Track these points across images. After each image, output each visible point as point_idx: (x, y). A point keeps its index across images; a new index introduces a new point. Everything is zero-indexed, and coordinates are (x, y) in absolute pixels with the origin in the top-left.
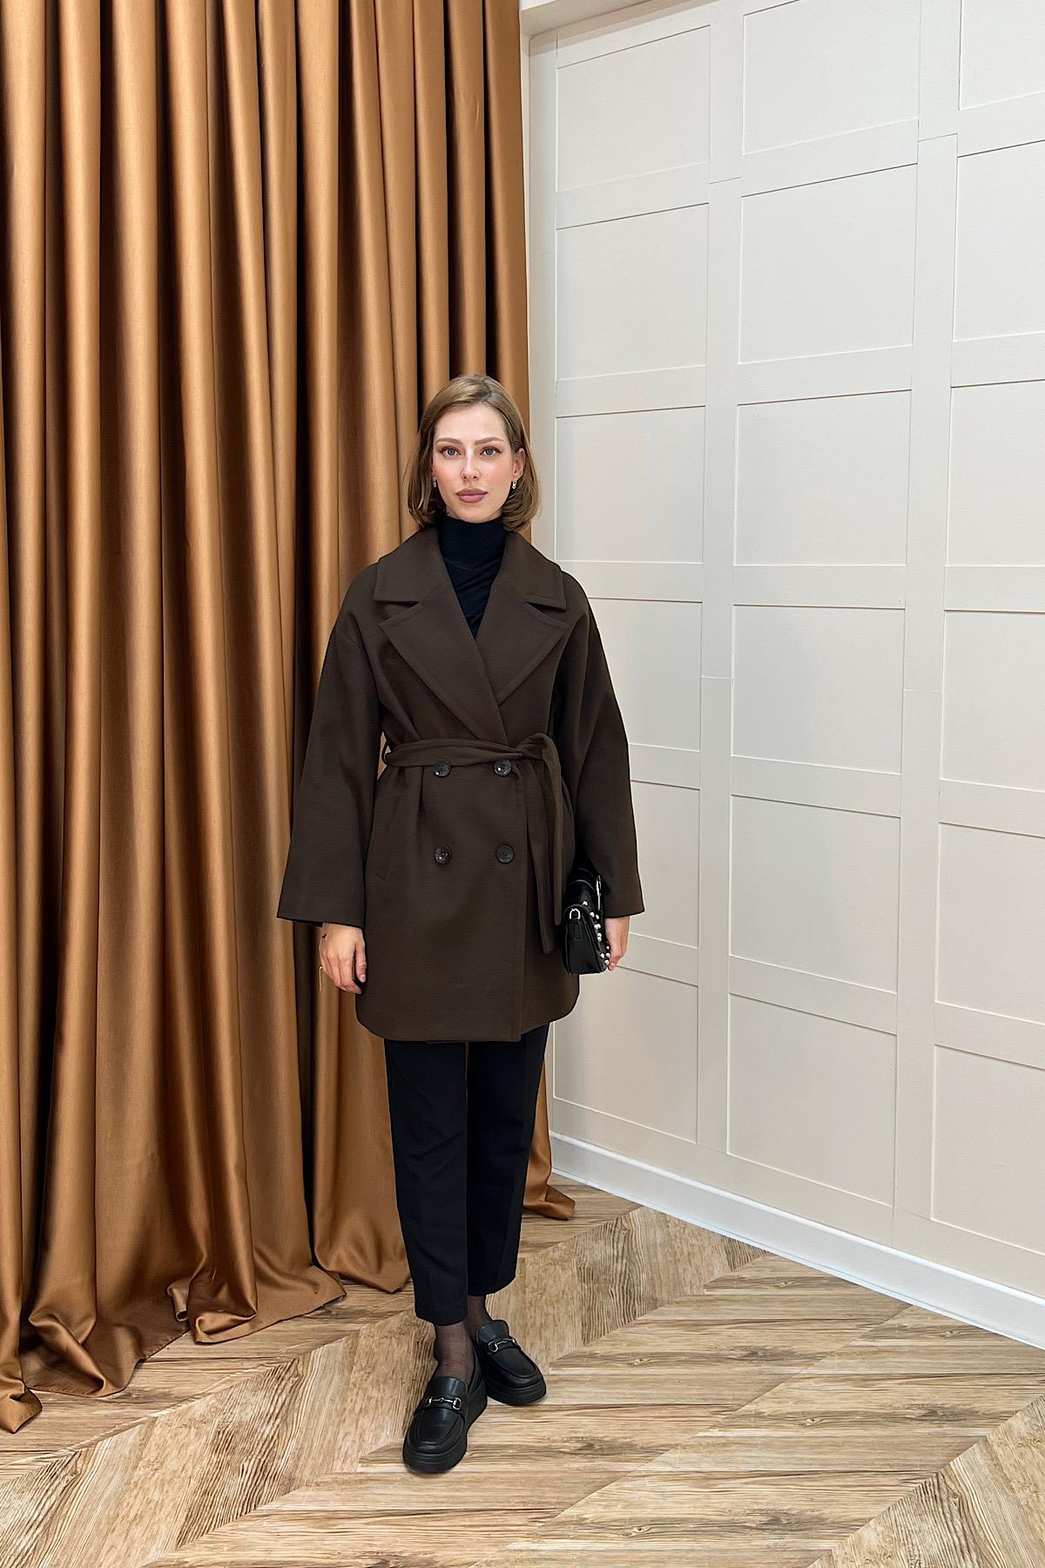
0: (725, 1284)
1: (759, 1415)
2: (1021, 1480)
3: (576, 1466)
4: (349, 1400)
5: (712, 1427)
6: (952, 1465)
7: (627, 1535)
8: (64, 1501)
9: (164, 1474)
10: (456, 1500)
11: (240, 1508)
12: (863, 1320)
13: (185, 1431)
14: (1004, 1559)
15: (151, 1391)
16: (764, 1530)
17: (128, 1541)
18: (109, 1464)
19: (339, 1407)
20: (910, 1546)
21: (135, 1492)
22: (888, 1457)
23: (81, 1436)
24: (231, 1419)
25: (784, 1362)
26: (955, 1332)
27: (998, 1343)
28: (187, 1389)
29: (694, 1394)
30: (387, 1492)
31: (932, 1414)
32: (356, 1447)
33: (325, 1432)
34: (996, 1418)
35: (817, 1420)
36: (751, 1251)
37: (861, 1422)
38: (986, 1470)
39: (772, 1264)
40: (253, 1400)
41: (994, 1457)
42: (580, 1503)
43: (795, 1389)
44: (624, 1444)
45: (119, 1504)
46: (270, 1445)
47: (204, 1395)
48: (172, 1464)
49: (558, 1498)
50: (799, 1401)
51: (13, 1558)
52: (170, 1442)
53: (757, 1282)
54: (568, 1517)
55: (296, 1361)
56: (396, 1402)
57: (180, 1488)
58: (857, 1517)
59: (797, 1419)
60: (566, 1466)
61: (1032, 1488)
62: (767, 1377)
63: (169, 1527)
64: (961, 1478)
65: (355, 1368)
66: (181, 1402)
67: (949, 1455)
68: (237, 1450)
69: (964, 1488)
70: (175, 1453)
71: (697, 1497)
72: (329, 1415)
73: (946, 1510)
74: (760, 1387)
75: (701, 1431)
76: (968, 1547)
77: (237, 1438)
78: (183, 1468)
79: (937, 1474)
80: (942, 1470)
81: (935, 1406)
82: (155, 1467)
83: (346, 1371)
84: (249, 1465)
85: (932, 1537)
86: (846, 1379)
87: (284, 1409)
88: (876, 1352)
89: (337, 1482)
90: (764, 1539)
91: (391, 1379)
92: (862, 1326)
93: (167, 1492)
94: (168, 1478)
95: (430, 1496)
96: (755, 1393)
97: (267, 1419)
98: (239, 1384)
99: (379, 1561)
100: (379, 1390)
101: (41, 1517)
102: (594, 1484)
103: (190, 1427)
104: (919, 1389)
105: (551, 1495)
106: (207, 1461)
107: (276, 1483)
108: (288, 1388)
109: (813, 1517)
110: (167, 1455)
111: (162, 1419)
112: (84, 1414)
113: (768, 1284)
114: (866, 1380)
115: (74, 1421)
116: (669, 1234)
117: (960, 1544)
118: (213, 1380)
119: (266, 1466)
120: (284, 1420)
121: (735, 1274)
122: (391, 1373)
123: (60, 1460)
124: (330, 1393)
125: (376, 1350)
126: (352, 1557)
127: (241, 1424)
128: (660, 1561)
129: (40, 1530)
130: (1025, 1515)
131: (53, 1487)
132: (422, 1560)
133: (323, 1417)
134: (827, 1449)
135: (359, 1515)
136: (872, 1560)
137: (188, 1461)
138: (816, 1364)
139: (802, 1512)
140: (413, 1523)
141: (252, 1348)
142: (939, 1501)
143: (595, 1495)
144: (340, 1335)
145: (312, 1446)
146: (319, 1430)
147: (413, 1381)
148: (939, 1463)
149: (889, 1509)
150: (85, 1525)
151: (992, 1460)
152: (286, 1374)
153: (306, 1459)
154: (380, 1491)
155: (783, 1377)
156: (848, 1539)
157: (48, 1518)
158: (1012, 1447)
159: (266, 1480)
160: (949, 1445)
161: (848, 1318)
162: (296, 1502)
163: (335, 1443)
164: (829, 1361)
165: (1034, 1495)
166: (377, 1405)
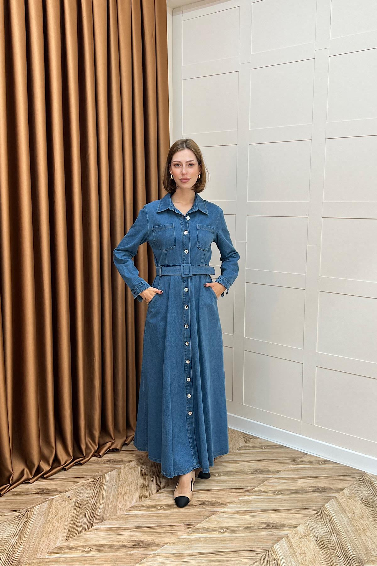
0: (244, 448)
1: (260, 491)
2: (349, 510)
3: (200, 510)
4: (120, 491)
5: (245, 496)
6: (326, 506)
7: (219, 532)
8: (24, 527)
9: (59, 517)
10: (159, 522)
11: (87, 528)
12: (292, 459)
13: (64, 502)
14: (345, 535)
15: (50, 489)
16: (265, 529)
17: (49, 539)
18: (39, 514)
19: (117, 492)
20: (314, 532)
21: (49, 523)
22: (304, 504)
23: (27, 505)
24: (79, 498)
25: (266, 474)
26: (323, 463)
27: (338, 466)
28: (63, 488)
29: (237, 485)
30: (136, 520)
31: (317, 490)
32: (124, 506)
33: (112, 501)
34: (339, 490)
35: (279, 492)
36: (252, 437)
37: (294, 493)
38: (337, 507)
39: (259, 441)
40: (86, 491)
41: (339, 503)
42: (202, 522)
43: (272, 483)
44: (215, 502)
45: (44, 527)
46: (94, 507)
47: (69, 490)
48: (61, 514)
49: (195, 521)
50: (273, 486)
51: (9, 547)
52: (59, 506)
53: (254, 447)
54: (199, 527)
55: (100, 478)
56: (136, 491)
57: (65, 521)
58: (297, 523)
59: (273, 492)
61: (352, 512)
62: (261, 479)
63: (63, 534)
64: (329, 510)
65: (120, 479)
66: (61, 493)
67: (325, 503)
68: (83, 508)
69: (330, 513)
70: (61, 510)
71: (242, 519)
72: (113, 496)
73: (325, 520)
74: (259, 482)
75: (241, 497)
76: (333, 532)
77: (82, 504)
78: (65, 515)
79: (321, 509)
80: (322, 507)
81: (318, 487)
82: (55, 515)
83: (117, 481)
84: (88, 513)
85: (321, 530)
86: (288, 479)
87: (98, 494)
88: (297, 470)
89: (118, 518)
90: (265, 532)
91: (133, 483)
92: (292, 461)
93: (60, 523)
95: (151, 522)
96: (257, 484)
97: (92, 498)
98: (81, 486)
99: (136, 543)
100: (130, 487)
101: (17, 533)
102: (207, 516)
103: (66, 501)
104: (312, 481)
105: (192, 520)
106: (73, 513)
107: (98, 519)
108: (98, 487)
109: (281, 524)
110: (59, 511)
111: (55, 499)
112: (28, 498)
113: (259, 448)
114: (294, 479)
115: (25, 500)
117: (330, 531)
118: (71, 485)
119: (94, 513)
120: (98, 498)
121: (247, 445)
122: (133, 481)
123: (22, 513)
124: (113, 488)
125: (127, 473)
126: (127, 542)
127: (83, 499)
128: (231, 540)
129: (17, 537)
130: (351, 521)
131: (20, 522)
132: (151, 543)
133: (111, 496)
134: (284, 502)
135: (127, 529)
136: (302, 537)
137: (66, 512)
138: (277, 474)
139: (277, 523)
140: (146, 530)
141: (84, 474)
142: (322, 517)
143: (207, 519)
144: (114, 469)
145: (109, 506)
146: (110, 501)
147: (141, 483)
148: (321, 505)
149: (306, 521)
150: (33, 535)
151: (339, 504)
152: (97, 483)
153: (107, 511)
154: (133, 520)
155: (267, 478)
156: (293, 531)
157: (20, 533)
158: (345, 499)
159: (94, 517)
160: (324, 499)
161: (287, 458)
162: (105, 525)
163: (116, 505)
164: (281, 473)
165: (353, 514)
166: (129, 492)
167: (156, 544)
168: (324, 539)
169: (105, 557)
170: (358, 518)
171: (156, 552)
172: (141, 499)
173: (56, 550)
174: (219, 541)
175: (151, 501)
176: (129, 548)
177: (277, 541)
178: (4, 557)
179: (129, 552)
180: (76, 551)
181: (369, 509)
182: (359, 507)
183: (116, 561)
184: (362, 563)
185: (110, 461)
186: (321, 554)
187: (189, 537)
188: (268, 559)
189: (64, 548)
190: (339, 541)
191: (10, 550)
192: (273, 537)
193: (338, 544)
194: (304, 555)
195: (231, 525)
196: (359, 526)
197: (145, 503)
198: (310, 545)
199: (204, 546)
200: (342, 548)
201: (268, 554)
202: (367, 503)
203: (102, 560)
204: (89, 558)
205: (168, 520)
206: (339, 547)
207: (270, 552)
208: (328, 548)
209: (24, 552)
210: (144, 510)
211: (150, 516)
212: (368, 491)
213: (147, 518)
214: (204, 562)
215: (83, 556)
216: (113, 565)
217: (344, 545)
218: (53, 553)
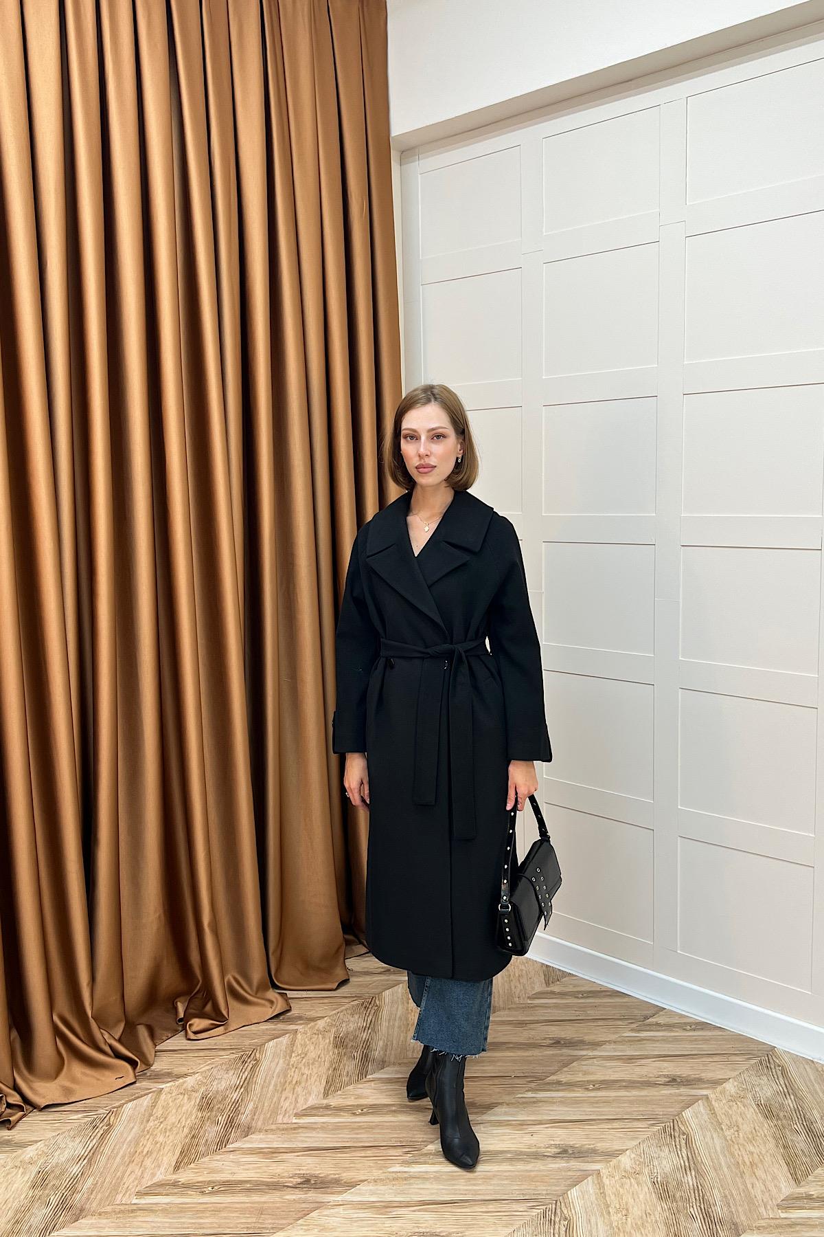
0: (543, 996)
1: (558, 1083)
2: (728, 1123)
4: (289, 1076)
5: (527, 1091)
6: (684, 1115)
8: (101, 1143)
9: (167, 1125)
10: (357, 1140)
11: (215, 1147)
12: (630, 1019)
13: (181, 1097)
14: (713, 1174)
15: (160, 1071)
16: (557, 1157)
17: (143, 1168)
18: (130, 1119)
19: (282, 1081)
20: (652, 1167)
21: (148, 1136)
22: (639, 1109)
23: (112, 1101)
24: (211, 1089)
25: (577, 1048)
26: (693, 1027)
27: (721, 1033)
28: (183, 1070)
29: (516, 1070)
30: (310, 1135)
31: (673, 1081)
32: (292, 1107)
33: (273, 1096)
34: (716, 1083)
35: (597, 1086)
36: (561, 974)
37: (625, 1087)
38: (706, 1118)
39: (576, 982)
40: (226, 1076)
41: (712, 1110)
43: (586, 1066)
45: (137, 1144)
46: (236, 1107)
47: (194, 1073)
48: (172, 1119)
49: (423, 1139)
50: (586, 1073)
51: (68, 1180)
52: (171, 1104)
53: (562, 995)
54: (429, 1150)
55: (255, 1051)
56: (320, 1077)
57: (177, 1134)
58: (620, 1148)
59: (585, 1085)
61: (735, 1128)
62: (566, 1058)
63: (169, 1159)
64: (689, 1122)
65: (294, 1055)
66: (179, 1078)
67: (683, 1108)
68: (214, 1110)
69: (690, 1128)
70: (174, 1111)
72: (276, 1085)
74: (561, 1064)
75: (520, 1093)
76: (690, 1167)
77: (215, 1101)
78: (179, 1121)
79: (673, 1120)
80: (677, 1117)
81: (675, 1075)
82: (161, 1120)
83: (287, 1056)
84: (222, 1119)
85: (667, 1161)
86: (618, 1058)
87: (246, 1082)
88: (639, 1041)
89: (279, 1129)
90: (555, 1163)
91: (317, 1061)
92: (632, 1023)
93: (168, 1136)
94: (169, 1127)
95: (339, 1138)
96: (556, 1068)
97: (235, 1089)
98: (217, 1066)
99: (304, 1180)
100: (309, 1069)
101: (86, 1154)
103: (184, 1094)
104: (666, 1064)
105: (418, 1137)
106: (195, 1116)
107: (239, 1131)
108: (249, 1068)
109: (589, 1149)
110: (169, 1112)
111: (166, 1089)
113: (570, 995)
114: (631, 1059)
117: (685, 1166)
118: (200, 1064)
119: (233, 1120)
120: (246, 1090)
121: (549, 989)
122: (317, 1058)
123: (99, 1116)
124: (277, 1071)
125: (308, 1042)
126: (287, 1178)
127: (217, 1092)
129: (86, 1161)
130: (729, 1145)
131: (94, 1134)
132: (332, 1179)
133: (271, 1087)
134: (601, 1105)
135: (292, 1151)
136: (627, 1175)
137: (182, 1117)
138: (598, 1048)
139: (581, 1146)
140: (327, 1155)
141: (226, 1042)
142: (673, 1137)
144: (285, 1033)
145: (263, 1106)
146: (269, 1095)
147: (331, 1063)
148: (675, 1113)
149: (640, 1143)
150: (115, 1158)
151: (710, 1110)
152: (248, 1059)
153: (260, 1114)
154: (307, 1135)
155: (577, 1057)
156: (611, 1163)
157: (91, 1154)
158: (724, 1101)
159: (233, 1127)
160: (683, 1101)
161: (622, 1017)
162: (253, 1143)
163: (279, 1104)
164: (607, 1047)
165: (736, 1133)
166: (307, 1079)
167: (343, 1182)
168: (670, 1180)
169: (243, 1205)
170: (744, 1140)
171: (339, 1198)
172: (326, 1095)
173: (152, 1189)
174: (463, 1179)
175: (344, 1098)
176: (289, 1189)
177: (576, 1182)
178: (55, 1200)
179: (287, 1197)
180: (189, 1192)
181: (770, 1122)
182: (750, 1116)
183: (262, 1214)
184: (736, 1229)
186: (660, 1211)
187: (406, 1169)
188: (553, 1218)
189: (168, 1185)
190: (699, 1186)
191: (68, 1186)
192: (569, 1173)
193: (696, 1191)
194: (624, 1212)
196: (745, 1156)
197: (334, 1101)
198: (640, 1192)
199: (432, 1189)
200: (703, 1199)
201: (554, 1206)
202: (768, 1111)
203: (237, 1211)
204: (210, 1205)
205: (372, 1137)
206: (698, 1198)
207: (558, 1204)
208: (674, 1199)
209: (92, 1191)
210: (328, 1115)
211: (337, 1128)
212: (775, 1087)
213: (333, 1130)
214: (428, 1220)
215: (200, 1201)
216: (254, 1220)
217: (708, 1194)
218: (146, 1194)
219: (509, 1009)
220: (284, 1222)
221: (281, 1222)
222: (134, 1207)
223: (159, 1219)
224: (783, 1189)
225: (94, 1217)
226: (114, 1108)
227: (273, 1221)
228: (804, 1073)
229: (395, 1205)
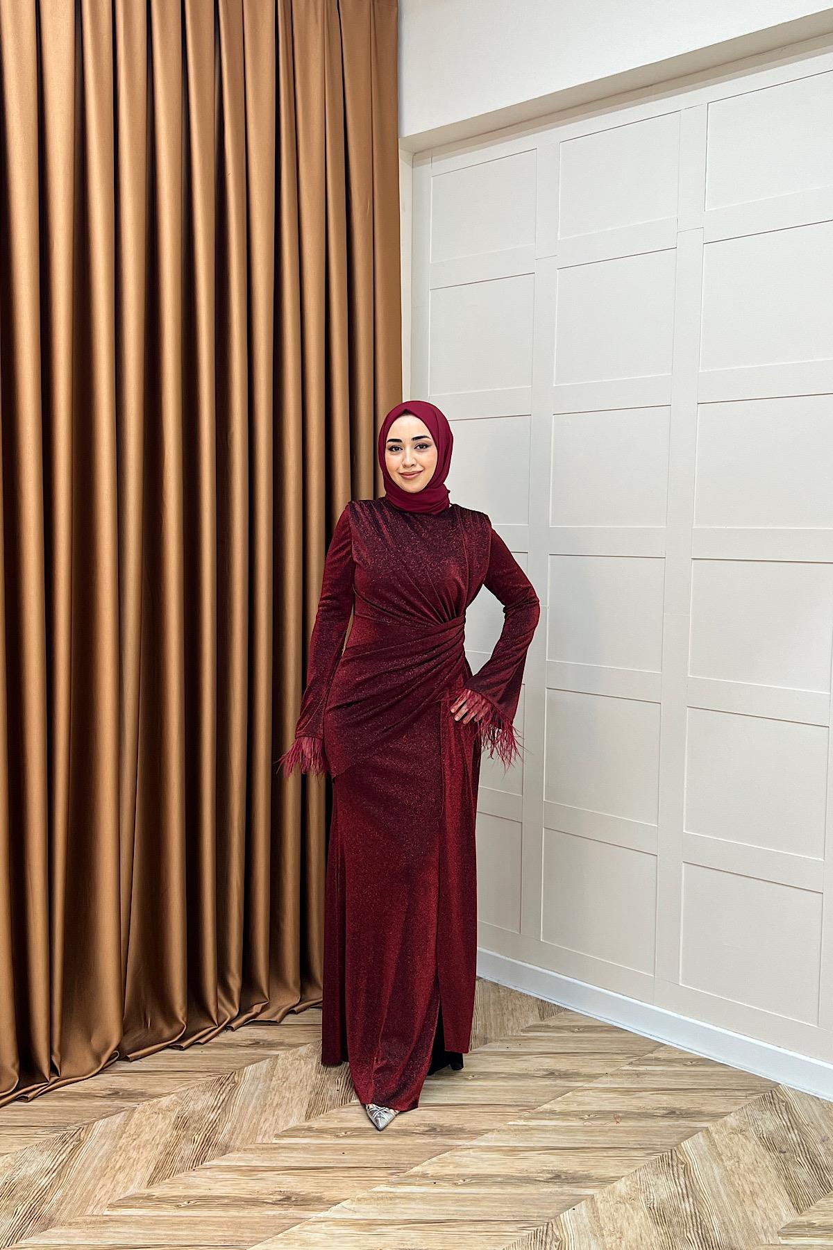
0: (535, 1029)
1: (553, 1112)
2: (729, 1155)
3: (423, 1141)
4: (269, 1098)
5: (520, 1118)
6: (682, 1145)
7: (455, 1184)
8: (71, 1157)
9: (140, 1142)
10: (339, 1161)
11: (192, 1164)
12: (630, 1053)
13: (155, 1116)
14: (711, 1201)
15: (133, 1090)
16: (549, 1182)
17: (115, 1182)
18: (102, 1135)
19: (262, 1103)
20: (648, 1193)
21: (120, 1153)
22: (637, 1139)
23: (83, 1117)
24: (187, 1109)
25: (573, 1079)
26: (694, 1063)
27: (722, 1069)
28: (158, 1090)
29: (508, 1098)
30: (292, 1155)
31: (672, 1113)
32: (272, 1128)
33: (251, 1117)
34: (716, 1116)
35: (592, 1116)
36: (556, 1008)
37: (623, 1118)
38: (706, 1149)
39: (571, 1017)
40: (203, 1097)
42: (424, 1164)
43: (580, 1097)
44: (457, 1128)
45: (108, 1160)
46: (214, 1127)
47: (169, 1094)
48: (145, 1137)
49: (409, 1161)
50: (580, 1104)
51: (36, 1192)
52: (145, 1123)
54: (415, 1172)
55: (234, 1074)
56: (301, 1100)
57: (151, 1150)
58: (617, 1175)
59: (578, 1115)
60: (417, 1141)
61: (736, 1159)
62: (560, 1088)
63: (142, 1173)
64: (687, 1153)
65: (274, 1079)
66: (153, 1098)
67: (681, 1138)
68: (190, 1128)
69: (688, 1158)
70: (148, 1129)
71: (506, 1161)
72: (255, 1107)
73: (675, 1172)
74: (554, 1094)
75: (511, 1121)
76: (687, 1195)
77: (191, 1121)
78: (154, 1138)
79: (671, 1150)
80: (675, 1148)
81: (674, 1108)
82: (134, 1138)
83: (268, 1080)
84: (199, 1138)
85: (663, 1188)
86: (615, 1090)
87: (224, 1103)
88: (637, 1074)
89: (258, 1149)
90: (548, 1187)
91: (299, 1085)
92: (630, 1057)
93: (142, 1153)
94: (142, 1145)
95: (323, 1158)
96: (550, 1098)
97: (212, 1110)
98: (193, 1088)
99: (285, 1197)
100: (290, 1092)
101: (55, 1168)
102: (434, 1153)
103: (159, 1114)
104: (665, 1097)
105: (404, 1159)
106: (170, 1135)
107: (216, 1149)
108: (227, 1090)
109: (583, 1175)
110: (142, 1131)
111: (140, 1108)
112: (86, 1105)
113: (567, 1030)
114: (628, 1091)
115: (81, 1108)
116: (499, 997)
117: (682, 1193)
118: (175, 1085)
119: (210, 1138)
120: (224, 1110)
121: (543, 1023)
122: (299, 1082)
123: (69, 1132)
124: (256, 1094)
125: (289, 1067)
126: (266, 1195)
127: (194, 1112)
128: (477, 1200)
129: (54, 1174)
130: (728, 1175)
131: (64, 1149)
132: (314, 1197)
133: (250, 1109)
134: (597, 1134)
135: (272, 1169)
136: (622, 1201)
137: (157, 1134)
138: (595, 1081)
139: (576, 1172)
140: (309, 1174)
141: (203, 1065)
142: (671, 1166)
143: (434, 1159)
144: (265, 1058)
145: (242, 1126)
146: (248, 1116)
147: (314, 1088)
148: (674, 1143)
149: (636, 1171)
150: (85, 1172)
151: (711, 1142)
152: (226, 1081)
153: (238, 1134)
154: (287, 1155)
155: (571, 1088)
156: (606, 1189)
157: (60, 1167)
158: (725, 1134)
159: (209, 1146)
160: (682, 1132)
161: (620, 1052)
162: (230, 1160)
163: (258, 1125)
164: (604, 1079)
165: (737, 1164)
166: (288, 1103)
167: (325, 1200)
168: (666, 1206)
169: (220, 1219)
170: (745, 1171)
171: (322, 1214)
172: (308, 1117)
173: (125, 1202)
174: (452, 1200)
175: (327, 1121)
176: (270, 1205)
177: (570, 1205)
178: (22, 1210)
179: (269, 1213)
180: (164, 1206)
181: (772, 1155)
182: (750, 1150)
183: (240, 1228)
185: (259, 1043)
186: (654, 1234)
187: (392, 1190)
188: (544, 1239)
189: (141, 1198)
190: (697, 1212)
191: (36, 1197)
192: (563, 1197)
193: (694, 1217)
194: (618, 1235)
195: (481, 1172)
196: (745, 1185)
197: (316, 1124)
198: (635, 1217)
199: (418, 1209)
200: (700, 1224)
201: (545, 1228)
202: (770, 1144)
203: (214, 1225)
204: (187, 1219)
205: (356, 1157)
206: (695, 1224)
207: (550, 1225)
208: (671, 1224)
209: (62, 1202)
210: (311, 1137)
211: (321, 1149)
212: (778, 1121)
213: (315, 1151)
214: (413, 1237)
215: (177, 1214)
216: (231, 1233)
217: (706, 1220)
218: (119, 1206)
219: (501, 1040)
220: (264, 1236)
221: (258, 1236)
222: (105, 1218)
223: (134, 1230)
224: (784, 1218)
225: (64, 1227)
226: (85, 1124)
227: (251, 1235)
228: (809, 1109)
229: (379, 1223)
